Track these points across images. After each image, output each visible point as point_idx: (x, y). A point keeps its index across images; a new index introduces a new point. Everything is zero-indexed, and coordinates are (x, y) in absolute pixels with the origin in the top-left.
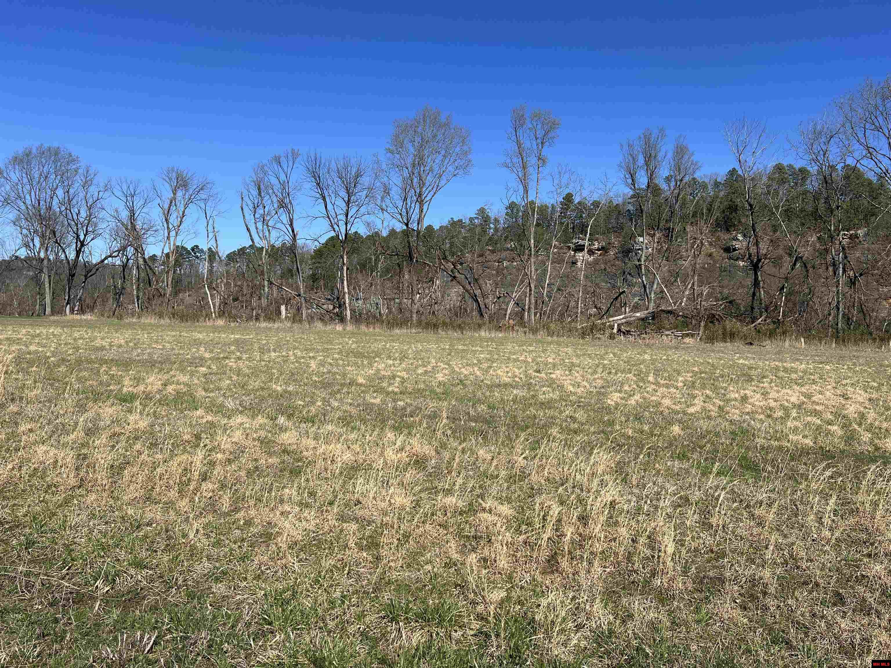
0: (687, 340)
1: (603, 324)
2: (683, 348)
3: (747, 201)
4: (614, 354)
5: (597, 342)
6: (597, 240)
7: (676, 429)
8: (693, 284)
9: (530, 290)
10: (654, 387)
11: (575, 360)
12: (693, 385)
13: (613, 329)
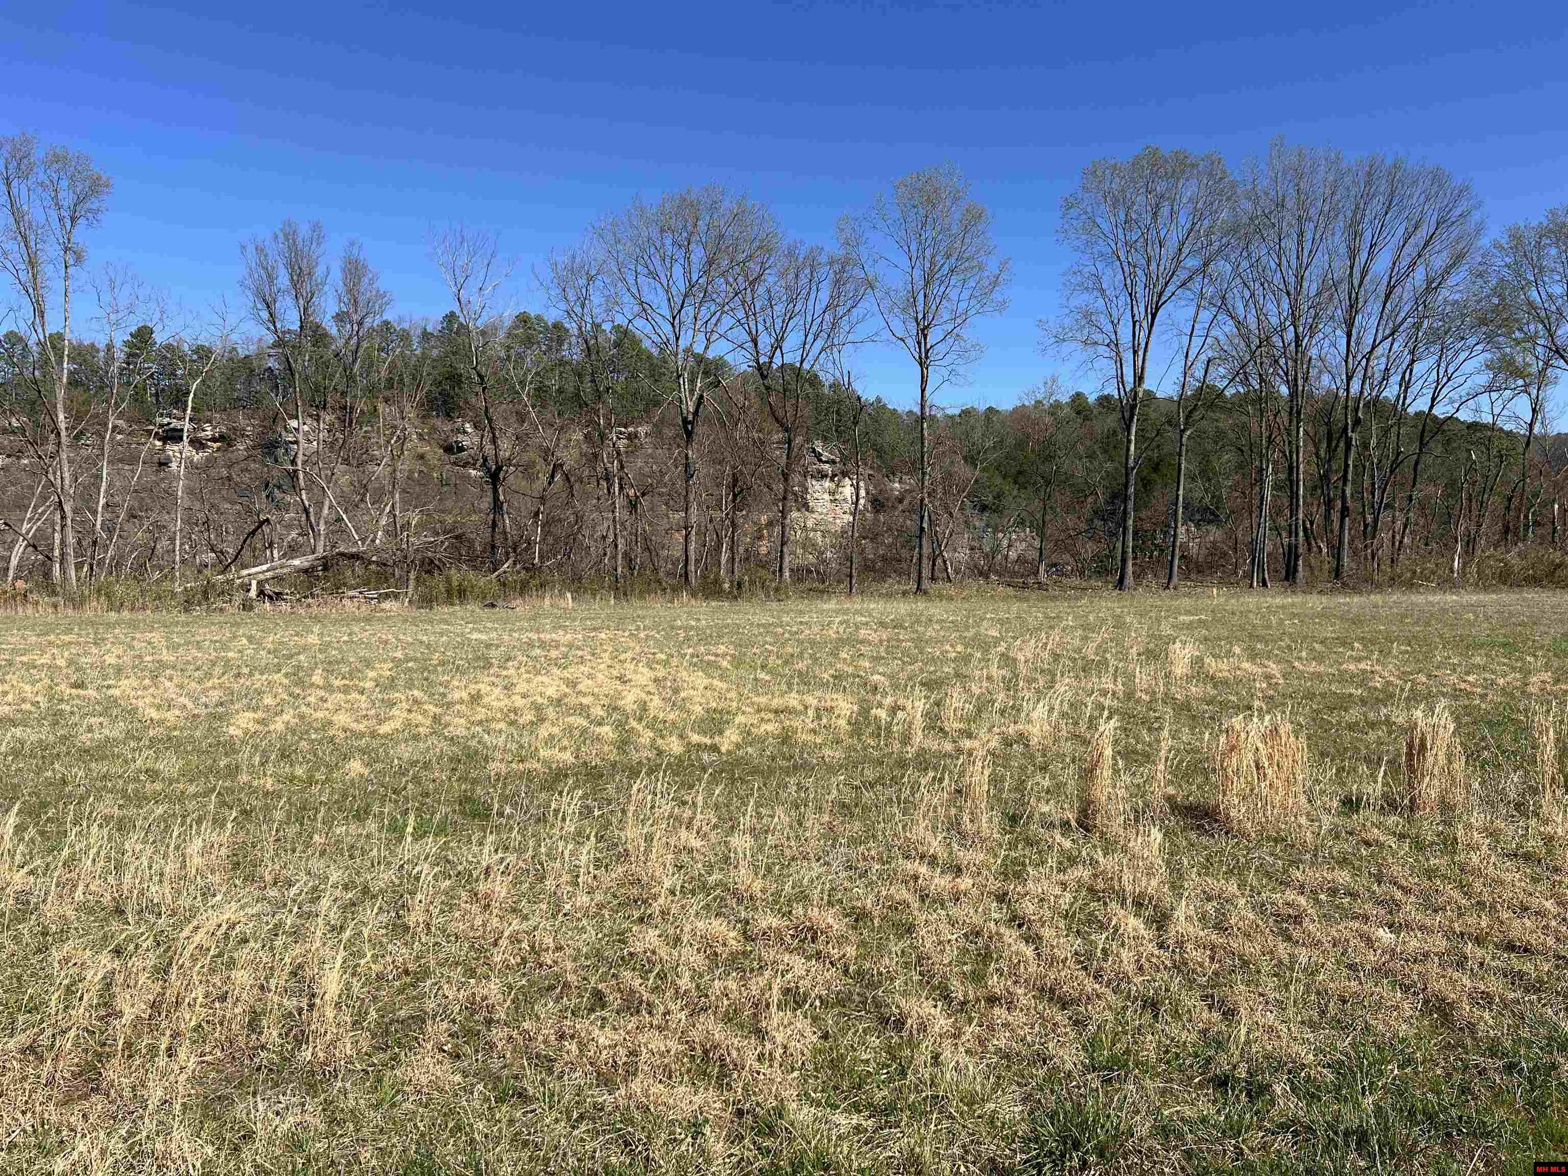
0: (387, 605)
1: (228, 581)
2: (380, 620)
3: (474, 368)
4: (250, 639)
5: (217, 618)
6: (209, 421)
7: (356, 767)
8: (393, 506)
9: (63, 518)
10: (322, 693)
11: (166, 656)
12: (392, 684)
13: (248, 591)
